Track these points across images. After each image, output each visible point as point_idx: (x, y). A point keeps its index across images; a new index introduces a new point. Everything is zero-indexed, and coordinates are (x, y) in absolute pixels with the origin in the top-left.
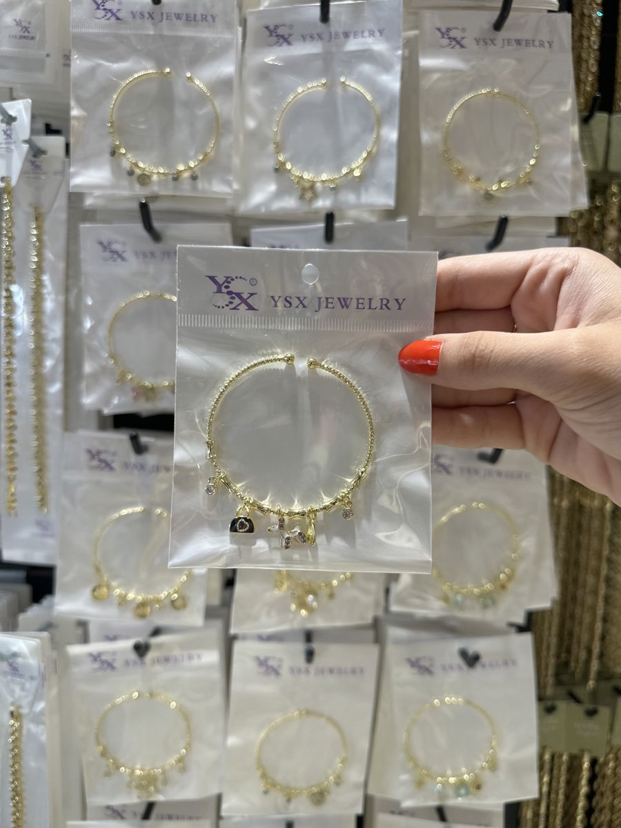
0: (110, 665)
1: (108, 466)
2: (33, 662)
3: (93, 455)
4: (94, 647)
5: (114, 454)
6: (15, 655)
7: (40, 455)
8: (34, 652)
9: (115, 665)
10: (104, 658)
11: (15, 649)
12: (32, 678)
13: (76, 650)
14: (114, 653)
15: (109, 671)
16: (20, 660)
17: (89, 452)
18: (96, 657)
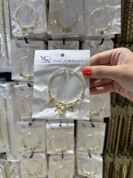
0: (23, 90)
1: (20, 47)
2: (8, 88)
3: (17, 44)
4: (20, 86)
5: (21, 44)
6: (4, 87)
7: (6, 48)
8: (8, 86)
9: (25, 89)
10: (22, 88)
11: (4, 86)
12: (8, 92)
13: (16, 86)
14: (24, 87)
15: (23, 91)
16: (5, 88)
17: (16, 44)
18: (20, 88)
